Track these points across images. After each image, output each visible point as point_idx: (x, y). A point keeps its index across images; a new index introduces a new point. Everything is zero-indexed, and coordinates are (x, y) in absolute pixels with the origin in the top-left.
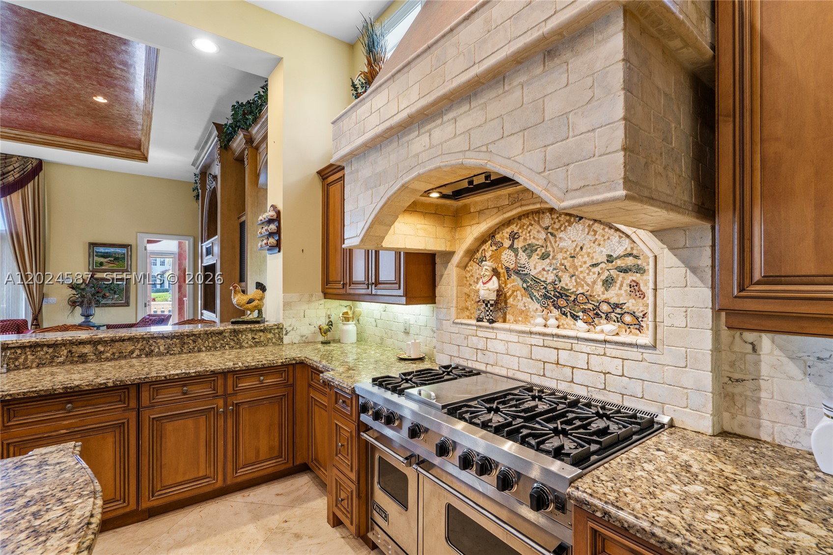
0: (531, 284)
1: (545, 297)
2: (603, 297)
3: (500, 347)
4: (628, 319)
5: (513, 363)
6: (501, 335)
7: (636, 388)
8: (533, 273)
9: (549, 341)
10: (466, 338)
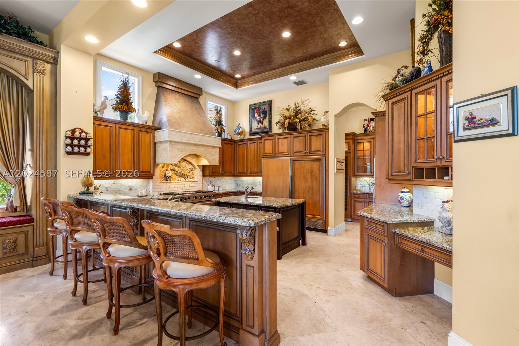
0: (176, 173)
1: (179, 175)
2: (189, 175)
3: (173, 186)
4: (192, 178)
5: (176, 189)
6: (173, 184)
7: (195, 188)
8: (177, 170)
9: (183, 183)
10: (164, 186)
